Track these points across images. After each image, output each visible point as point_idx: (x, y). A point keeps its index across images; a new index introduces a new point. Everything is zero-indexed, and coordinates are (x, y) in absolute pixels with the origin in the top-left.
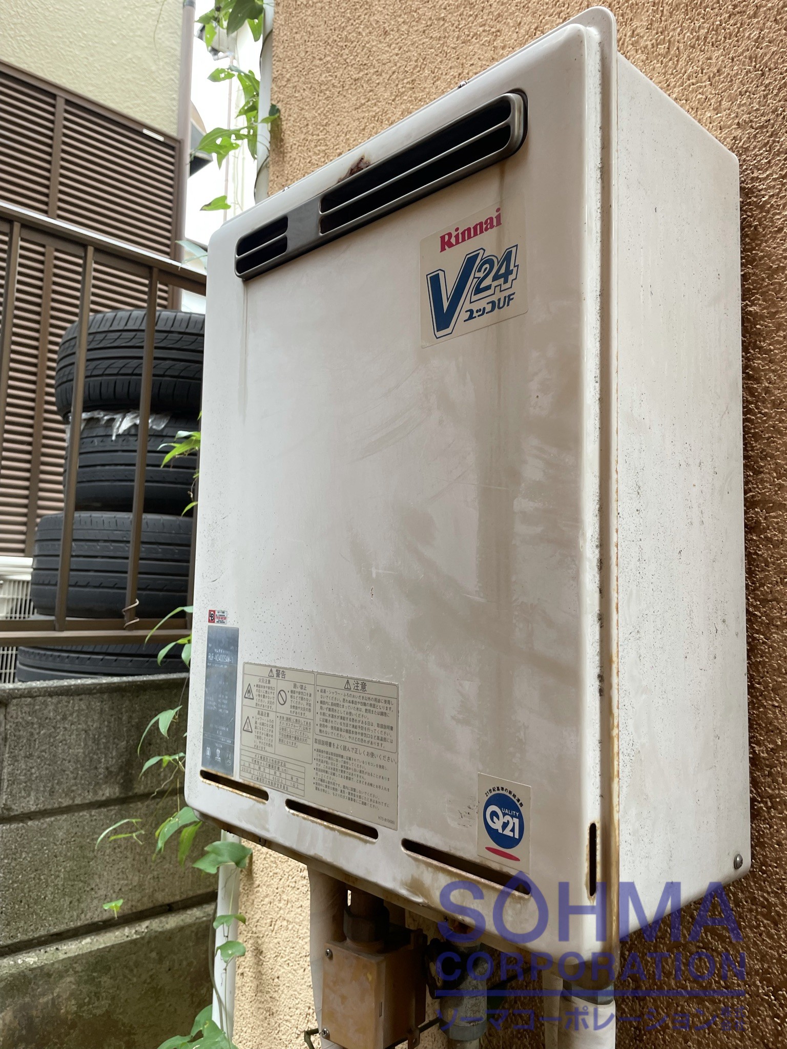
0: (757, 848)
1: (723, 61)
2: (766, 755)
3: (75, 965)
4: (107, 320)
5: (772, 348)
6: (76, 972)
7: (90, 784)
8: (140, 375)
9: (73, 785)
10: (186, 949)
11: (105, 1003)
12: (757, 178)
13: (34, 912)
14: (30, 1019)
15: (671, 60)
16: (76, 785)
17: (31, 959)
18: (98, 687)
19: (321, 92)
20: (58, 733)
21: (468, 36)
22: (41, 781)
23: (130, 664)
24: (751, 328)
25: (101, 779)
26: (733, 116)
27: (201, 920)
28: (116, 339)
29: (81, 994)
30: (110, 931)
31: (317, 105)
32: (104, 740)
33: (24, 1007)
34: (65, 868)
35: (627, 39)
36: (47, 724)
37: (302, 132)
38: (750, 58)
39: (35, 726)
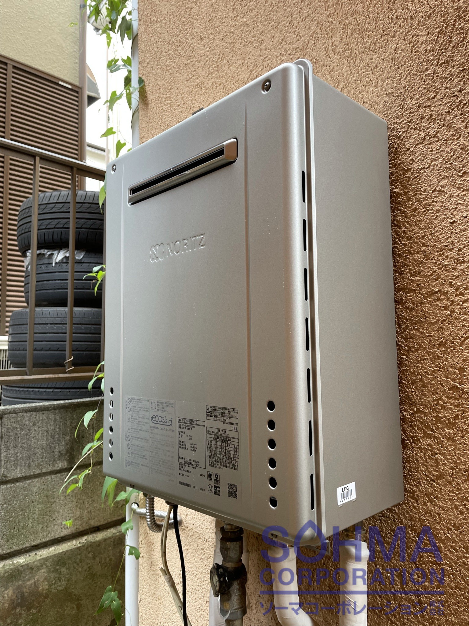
0: (407, 464)
1: (378, 60)
2: (409, 416)
3: (46, 563)
4: (47, 197)
5: (406, 210)
6: (47, 567)
7: (50, 461)
8: (69, 228)
9: (41, 462)
10: (108, 551)
11: (64, 583)
12: (396, 122)
13: (22, 533)
14: (22, 594)
15: (352, 59)
16: (42, 461)
17: (21, 560)
18: (53, 406)
19: (167, 70)
20: (31, 433)
21: (247, 42)
22: (23, 460)
23: (69, 393)
24: (396, 200)
25: (56, 458)
26: (383, 90)
27: (116, 535)
28: (53, 208)
29: (50, 579)
30: (65, 543)
31: (165, 78)
32: (57, 436)
33: (19, 587)
34: (38, 508)
35: (330, 47)
36: (25, 428)
37: (157, 92)
38: (392, 59)
39: (18, 429)
